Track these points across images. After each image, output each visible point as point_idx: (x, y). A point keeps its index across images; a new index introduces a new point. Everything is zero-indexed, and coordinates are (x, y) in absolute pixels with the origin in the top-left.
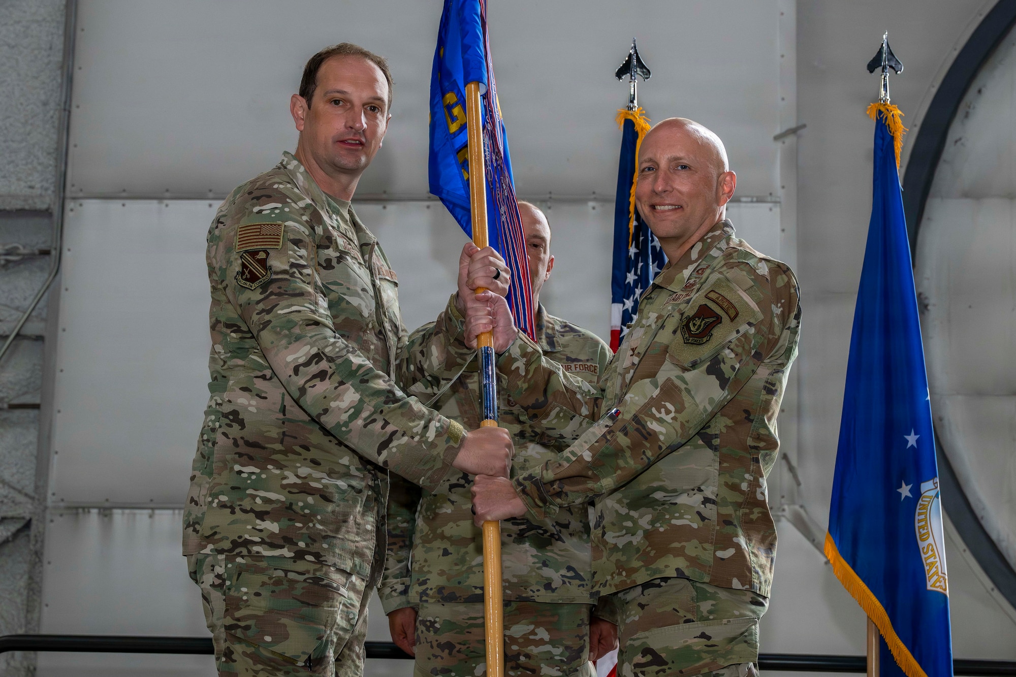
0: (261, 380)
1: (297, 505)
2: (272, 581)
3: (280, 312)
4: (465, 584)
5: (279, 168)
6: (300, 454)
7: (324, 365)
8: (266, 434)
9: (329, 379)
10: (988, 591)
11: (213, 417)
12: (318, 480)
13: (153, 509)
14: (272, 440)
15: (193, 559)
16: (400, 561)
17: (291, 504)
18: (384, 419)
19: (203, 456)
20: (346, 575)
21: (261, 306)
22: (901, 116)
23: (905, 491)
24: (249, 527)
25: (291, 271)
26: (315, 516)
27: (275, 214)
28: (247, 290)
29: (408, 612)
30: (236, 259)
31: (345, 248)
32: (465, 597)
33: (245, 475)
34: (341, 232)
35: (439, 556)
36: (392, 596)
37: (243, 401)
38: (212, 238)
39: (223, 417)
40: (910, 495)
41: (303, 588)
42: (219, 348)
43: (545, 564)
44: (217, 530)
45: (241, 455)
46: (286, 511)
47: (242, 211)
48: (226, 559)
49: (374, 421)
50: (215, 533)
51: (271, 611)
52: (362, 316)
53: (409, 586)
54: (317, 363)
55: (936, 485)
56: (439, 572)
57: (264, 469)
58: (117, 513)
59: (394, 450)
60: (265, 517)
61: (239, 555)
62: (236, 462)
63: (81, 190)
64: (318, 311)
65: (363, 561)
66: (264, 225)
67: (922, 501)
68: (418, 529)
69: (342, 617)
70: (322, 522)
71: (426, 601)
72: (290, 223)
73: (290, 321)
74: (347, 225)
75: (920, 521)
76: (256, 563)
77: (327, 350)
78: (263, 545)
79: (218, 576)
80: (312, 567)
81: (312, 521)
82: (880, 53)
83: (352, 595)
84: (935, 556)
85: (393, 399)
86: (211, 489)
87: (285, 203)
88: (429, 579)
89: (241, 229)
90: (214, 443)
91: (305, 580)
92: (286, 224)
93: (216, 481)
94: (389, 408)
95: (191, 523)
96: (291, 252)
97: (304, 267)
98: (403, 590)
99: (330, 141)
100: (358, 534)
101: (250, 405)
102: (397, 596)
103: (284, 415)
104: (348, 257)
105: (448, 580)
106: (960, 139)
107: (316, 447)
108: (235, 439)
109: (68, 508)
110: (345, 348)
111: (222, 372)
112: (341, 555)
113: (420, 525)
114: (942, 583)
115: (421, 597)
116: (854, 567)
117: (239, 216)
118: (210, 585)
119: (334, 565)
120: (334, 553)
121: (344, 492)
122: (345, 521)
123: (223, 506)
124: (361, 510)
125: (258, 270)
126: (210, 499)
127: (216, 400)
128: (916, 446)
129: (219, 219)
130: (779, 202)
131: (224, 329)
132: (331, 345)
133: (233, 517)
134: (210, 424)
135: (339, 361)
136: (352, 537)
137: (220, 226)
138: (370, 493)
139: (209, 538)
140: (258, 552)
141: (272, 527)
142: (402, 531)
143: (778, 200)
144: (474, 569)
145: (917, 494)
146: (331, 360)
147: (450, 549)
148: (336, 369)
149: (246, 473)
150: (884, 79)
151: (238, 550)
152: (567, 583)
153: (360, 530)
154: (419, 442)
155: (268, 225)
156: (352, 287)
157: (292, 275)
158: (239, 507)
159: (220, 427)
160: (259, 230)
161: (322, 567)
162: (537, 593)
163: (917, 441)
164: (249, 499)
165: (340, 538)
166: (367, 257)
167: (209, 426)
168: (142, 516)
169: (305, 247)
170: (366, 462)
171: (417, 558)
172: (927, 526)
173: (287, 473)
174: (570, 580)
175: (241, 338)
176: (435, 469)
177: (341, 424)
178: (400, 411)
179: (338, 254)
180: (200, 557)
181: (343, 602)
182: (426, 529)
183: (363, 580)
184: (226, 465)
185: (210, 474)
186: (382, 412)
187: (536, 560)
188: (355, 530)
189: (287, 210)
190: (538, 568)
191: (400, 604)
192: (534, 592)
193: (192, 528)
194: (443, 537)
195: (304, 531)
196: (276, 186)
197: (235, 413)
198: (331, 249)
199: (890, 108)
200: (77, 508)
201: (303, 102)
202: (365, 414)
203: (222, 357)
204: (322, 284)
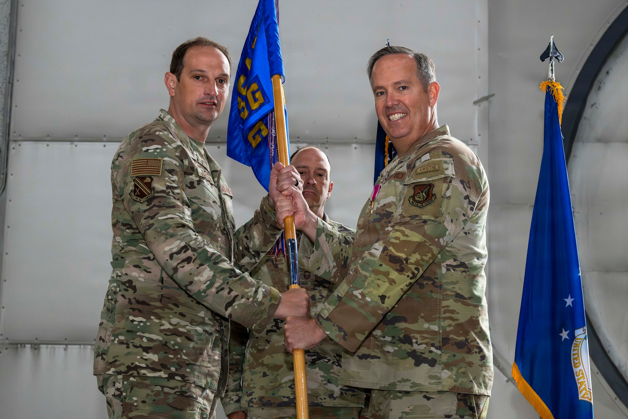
0: (147, 260)
1: (170, 343)
2: (153, 393)
3: (160, 218)
4: (277, 395)
5: (159, 120)
6: (172, 309)
7: (189, 253)
8: (150, 296)
9: (193, 262)
10: (613, 400)
11: (115, 284)
12: (184, 327)
13: (67, 345)
14: (154, 300)
15: (101, 378)
16: (235, 381)
17: (166, 342)
18: (229, 288)
19: (108, 310)
20: (201, 389)
21: (147, 214)
22: (562, 90)
23: (565, 335)
24: (139, 357)
25: (167, 191)
26: (182, 350)
27: (157, 152)
28: (138, 203)
29: (241, 413)
30: (130, 182)
31: (203, 175)
32: (277, 403)
33: (135, 323)
34: (199, 163)
35: (260, 377)
36: (230, 404)
37: (135, 274)
38: (115, 167)
39: (122, 284)
40: (567, 338)
41: (174, 398)
42: (118, 239)
43: (329, 382)
44: (117, 358)
45: (134, 309)
46: (163, 347)
47: (135, 150)
48: (123, 378)
49: (223, 289)
50: (116, 361)
51: (152, 413)
52: (212, 219)
53: (241, 397)
54: (185, 252)
55: (585, 331)
56: (260, 387)
57: (148, 319)
58: (43, 347)
59: (236, 307)
60: (149, 351)
61: (132, 375)
62: (130, 314)
63: (20, 136)
64: (184, 218)
65: (213, 380)
66: (150, 159)
67: (576, 341)
68: (246, 360)
69: (198, 417)
70: (186, 355)
71: (252, 406)
72: (166, 159)
73: (166, 225)
74: (203, 158)
75: (574, 355)
76: (143, 381)
77: (191, 243)
78: (148, 369)
79: (118, 389)
80: (180, 384)
81: (180, 354)
82: (549, 48)
83: (206, 402)
84: (584, 378)
85: (234, 274)
86: (114, 331)
87: (163, 145)
88: (254, 392)
89: (134, 162)
90: (116, 302)
91: (175, 393)
92: (164, 159)
93: (117, 326)
94: (232, 280)
95: (100, 354)
96: (167, 178)
97: (175, 188)
98: (237, 399)
99: (194, 104)
100: (209, 362)
101: (140, 277)
102: (234, 403)
103: (162, 283)
104: (204, 181)
105: (266, 392)
106: (595, 104)
107: (183, 305)
108: (130, 299)
109: (11, 344)
110: (202, 242)
111: (120, 254)
112: (198, 376)
113: (248, 357)
114: (589, 396)
115: (249, 404)
116: (531, 385)
117: (133, 152)
118: (112, 395)
119: (194, 383)
120: (194, 375)
121: (201, 334)
122: (201, 354)
123: (121, 343)
124: (211, 346)
125: (146, 190)
126: (113, 338)
127: (117, 273)
128: (572, 306)
129: (119, 154)
130: (477, 145)
131: (122, 227)
132: (194, 240)
133: (128, 350)
134: (113, 289)
135: (199, 251)
136: (206, 364)
137: (120, 158)
138: (217, 335)
139: (112, 364)
140: (144, 374)
141: (154, 357)
142: (236, 361)
143: (476, 143)
144: (283, 385)
145: (572, 337)
146: (194, 250)
147: (268, 373)
148: (198, 256)
149: (137, 321)
150: (551, 65)
151: (131, 372)
152: (344, 394)
153: (211, 360)
154: (253, 302)
155: (152, 160)
156: (206, 201)
157: (168, 194)
158: (132, 344)
159: (120, 291)
160: (146, 163)
161: (186, 384)
162: (324, 400)
163: (572, 302)
164: (139, 338)
165: (198, 365)
166: (216, 179)
167: (112, 290)
168: (60, 349)
169: (177, 175)
170: (215, 315)
171: (246, 379)
172: (579, 358)
173: (163, 322)
174: (346, 392)
175: (132, 233)
176: (262, 319)
177: (201, 291)
178: (239, 282)
179: (198, 179)
180: (106, 376)
181: (199, 407)
182: (252, 360)
183: (212, 392)
184: (123, 316)
185: (113, 322)
186: (228, 283)
187: (324, 379)
188: (208, 360)
189: (164, 150)
190: (325, 384)
191: (236, 409)
192: (322, 400)
193: (101, 357)
194: (263, 365)
195: (175, 360)
196: (157, 133)
197: (130, 282)
198: (194, 175)
199: (555, 85)
200: (17, 344)
201: (174, 77)
202: (217, 285)
203: (121, 245)
204: (188, 198)
